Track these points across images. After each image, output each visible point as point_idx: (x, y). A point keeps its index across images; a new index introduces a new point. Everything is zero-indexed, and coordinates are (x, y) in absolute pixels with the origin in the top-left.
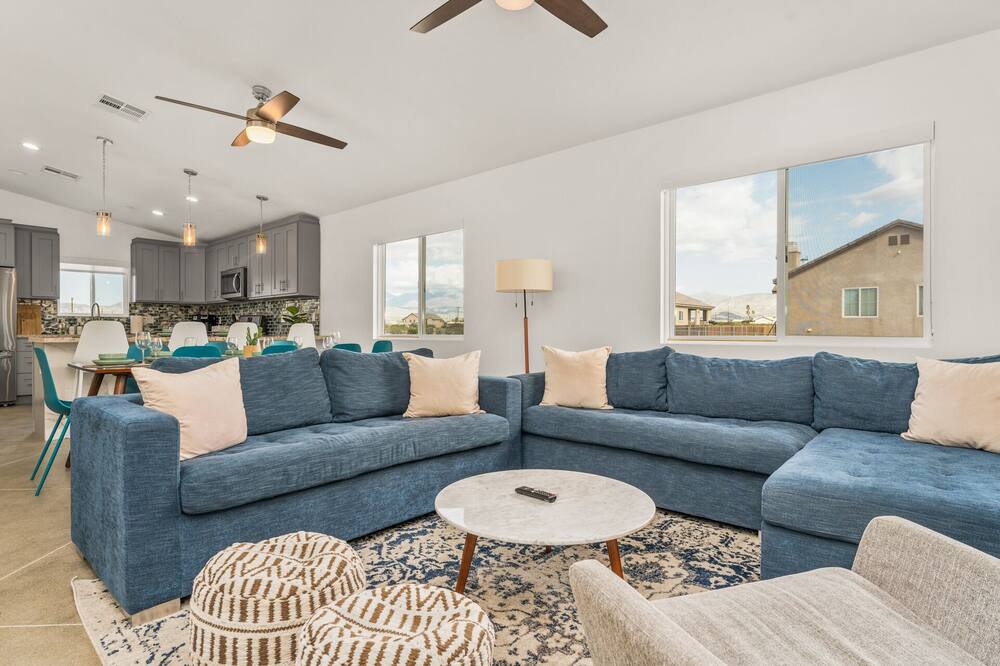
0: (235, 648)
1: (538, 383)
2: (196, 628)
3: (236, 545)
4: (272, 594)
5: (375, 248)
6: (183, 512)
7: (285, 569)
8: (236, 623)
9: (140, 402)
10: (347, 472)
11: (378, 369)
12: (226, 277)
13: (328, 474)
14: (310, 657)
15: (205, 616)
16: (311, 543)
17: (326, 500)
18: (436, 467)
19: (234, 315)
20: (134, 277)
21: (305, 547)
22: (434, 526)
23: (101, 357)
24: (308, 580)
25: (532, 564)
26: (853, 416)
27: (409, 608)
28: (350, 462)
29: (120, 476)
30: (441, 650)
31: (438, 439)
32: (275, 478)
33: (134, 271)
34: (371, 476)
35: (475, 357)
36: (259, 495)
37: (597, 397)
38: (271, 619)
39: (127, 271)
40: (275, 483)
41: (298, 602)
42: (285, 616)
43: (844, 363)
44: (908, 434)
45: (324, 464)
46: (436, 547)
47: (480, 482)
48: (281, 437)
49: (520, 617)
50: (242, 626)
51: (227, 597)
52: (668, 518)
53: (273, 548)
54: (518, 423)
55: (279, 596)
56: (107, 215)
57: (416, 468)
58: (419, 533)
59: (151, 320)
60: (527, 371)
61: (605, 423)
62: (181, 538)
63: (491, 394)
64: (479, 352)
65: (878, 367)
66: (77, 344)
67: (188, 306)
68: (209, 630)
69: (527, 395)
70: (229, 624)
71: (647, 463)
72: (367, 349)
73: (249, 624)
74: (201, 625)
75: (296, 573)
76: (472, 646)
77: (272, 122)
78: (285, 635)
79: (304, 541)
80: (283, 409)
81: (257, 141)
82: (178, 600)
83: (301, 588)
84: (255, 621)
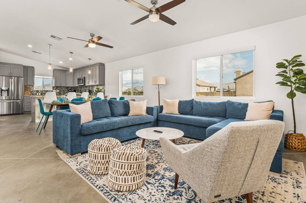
0: (98, 156)
1: (162, 108)
2: (90, 153)
3: (95, 139)
4: (105, 147)
5: (120, 72)
6: (82, 135)
7: (107, 143)
8: (98, 152)
9: (70, 111)
10: (116, 127)
11: (122, 104)
12: (79, 80)
13: (112, 128)
14: (114, 154)
15: (92, 151)
16: (111, 139)
17: (111, 134)
18: (136, 127)
19: (81, 90)
20: (54, 80)
21: (109, 140)
22: (136, 141)
23: (53, 101)
24: (111, 145)
25: (158, 148)
26: (234, 115)
27: (131, 149)
28: (116, 125)
29: (69, 126)
30: (137, 153)
31: (136, 120)
32: (100, 128)
33: (54, 78)
34: (121, 129)
35: (145, 102)
36: (97, 132)
37: (176, 111)
38: (105, 151)
39: (52, 78)
40: (100, 129)
41: (109, 148)
42: (107, 151)
43: (233, 103)
44: (245, 119)
45: (111, 125)
46: (136, 145)
47: (146, 130)
48: (100, 120)
49: (154, 157)
50: (99, 152)
51: (96, 147)
52: (191, 140)
53: (103, 140)
54: (156, 117)
55: (106, 147)
56: (50, 64)
57: (131, 127)
58: (132, 142)
59: (58, 91)
60: (159, 105)
61: (177, 117)
62: (81, 140)
63: (149, 110)
64: (147, 100)
65: (240, 104)
66: (44, 98)
67: (68, 87)
68: (93, 153)
69: (158, 111)
70: (97, 152)
71: (186, 126)
72: (118, 99)
73: (100, 152)
74: (91, 153)
75: (109, 144)
76: (142, 153)
77: (95, 42)
78: (107, 154)
79: (109, 139)
80: (100, 113)
81: (91, 47)
82: (80, 153)
83: (110, 146)
84: (102, 151)
